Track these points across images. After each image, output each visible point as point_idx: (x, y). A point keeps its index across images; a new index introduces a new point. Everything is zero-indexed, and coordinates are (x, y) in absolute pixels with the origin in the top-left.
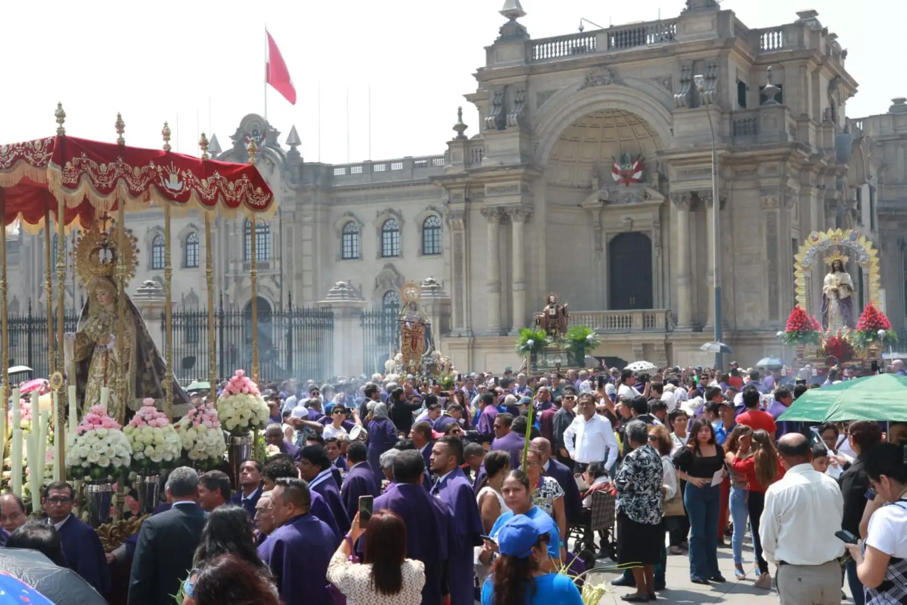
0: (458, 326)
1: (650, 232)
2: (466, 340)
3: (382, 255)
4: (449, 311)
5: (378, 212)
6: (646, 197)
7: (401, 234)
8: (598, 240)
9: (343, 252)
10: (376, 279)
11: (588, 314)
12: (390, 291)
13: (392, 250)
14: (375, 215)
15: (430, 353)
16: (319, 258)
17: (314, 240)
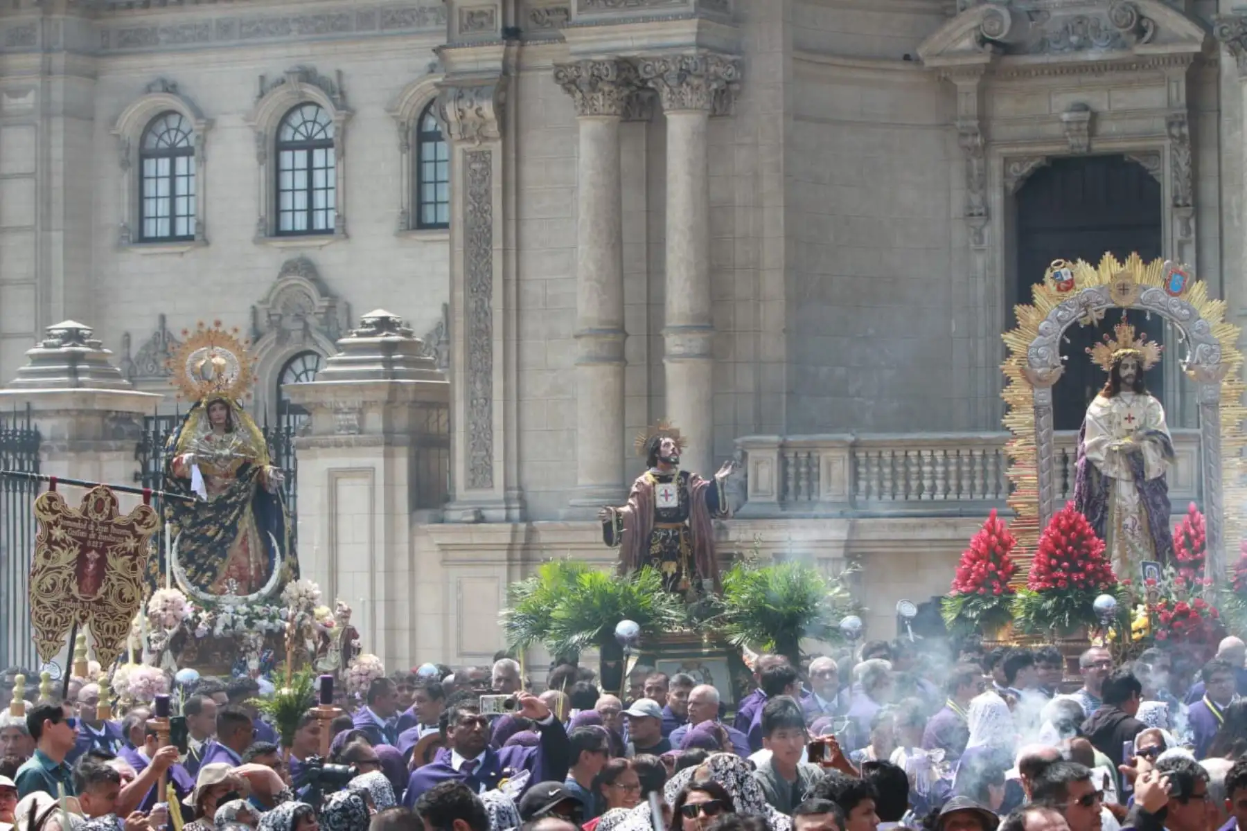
0: (472, 484)
1: (1156, 154)
2: (502, 533)
3: (275, 230)
4: (444, 429)
5: (262, 78)
6: (1140, 32)
7: (341, 155)
8: (977, 182)
9: (142, 218)
10: (255, 312)
11: (933, 445)
12: (302, 355)
13: (310, 210)
14: (253, 89)
15: (280, 588)
16: (57, 236)
17: (42, 175)
